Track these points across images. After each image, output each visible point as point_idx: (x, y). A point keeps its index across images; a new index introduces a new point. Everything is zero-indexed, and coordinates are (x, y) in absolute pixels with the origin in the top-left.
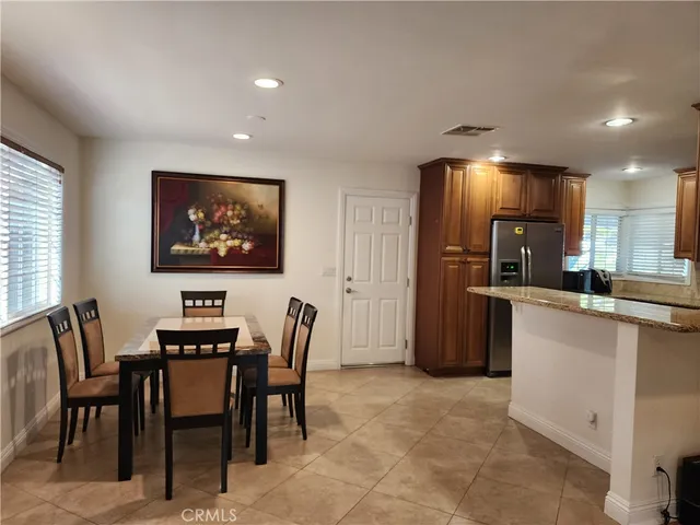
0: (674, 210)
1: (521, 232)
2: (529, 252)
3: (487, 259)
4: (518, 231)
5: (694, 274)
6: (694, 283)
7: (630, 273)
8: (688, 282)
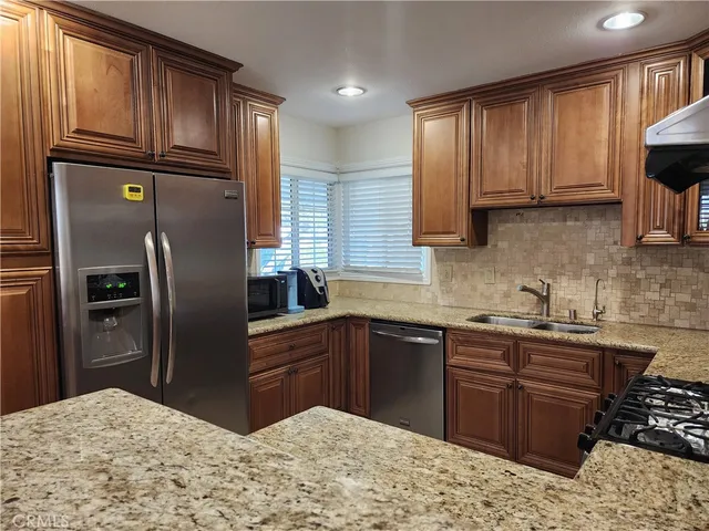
0: (409, 171)
1: (140, 197)
2: (166, 245)
3: (44, 270)
4: (131, 192)
5: (435, 268)
6: (435, 279)
7: (348, 269)
8: (426, 281)
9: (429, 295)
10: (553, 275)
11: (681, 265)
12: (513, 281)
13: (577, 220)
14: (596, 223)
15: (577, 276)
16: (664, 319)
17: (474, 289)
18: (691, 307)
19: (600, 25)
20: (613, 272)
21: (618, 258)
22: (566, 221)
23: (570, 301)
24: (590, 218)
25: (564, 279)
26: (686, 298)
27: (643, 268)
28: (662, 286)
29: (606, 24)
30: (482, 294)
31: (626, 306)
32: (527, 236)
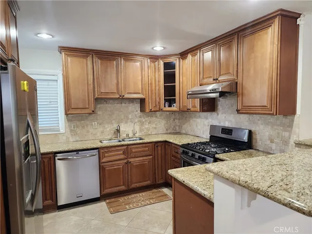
9: (64, 138)
10: (119, 123)
11: (153, 117)
12: (104, 127)
13: (125, 104)
14: (131, 105)
15: (126, 122)
16: (150, 132)
17: (88, 132)
18: (155, 128)
19: (153, 48)
20: (136, 120)
21: (137, 116)
22: (121, 104)
23: (125, 131)
24: (129, 103)
25: (123, 124)
26: (154, 126)
27: (144, 118)
28: (149, 123)
29: (154, 49)
30: (92, 133)
31: (141, 130)
32: (108, 109)
